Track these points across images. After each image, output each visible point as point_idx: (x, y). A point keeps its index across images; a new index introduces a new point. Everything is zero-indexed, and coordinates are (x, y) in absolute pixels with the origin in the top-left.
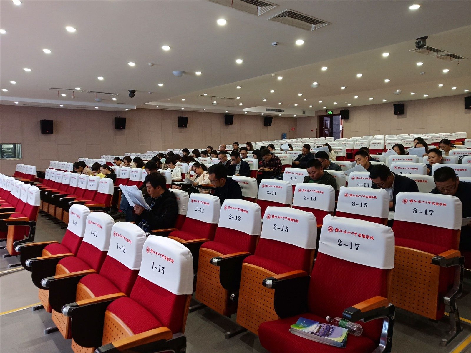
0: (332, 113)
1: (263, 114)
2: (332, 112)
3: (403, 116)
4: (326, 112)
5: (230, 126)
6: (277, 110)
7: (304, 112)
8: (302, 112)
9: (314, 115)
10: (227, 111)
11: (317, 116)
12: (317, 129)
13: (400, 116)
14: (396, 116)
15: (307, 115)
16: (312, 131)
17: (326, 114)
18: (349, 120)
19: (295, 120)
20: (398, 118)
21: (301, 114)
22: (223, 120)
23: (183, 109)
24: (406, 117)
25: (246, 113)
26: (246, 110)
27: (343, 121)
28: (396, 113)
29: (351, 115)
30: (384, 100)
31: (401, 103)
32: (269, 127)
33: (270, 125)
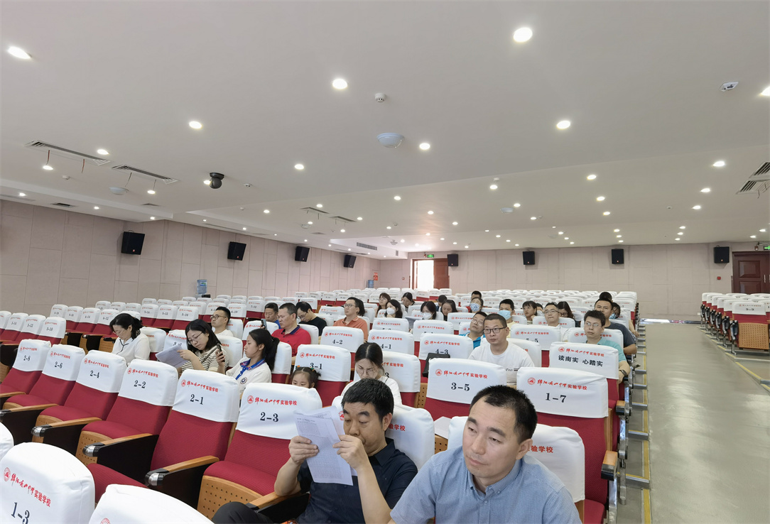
0: (434, 257)
1: (350, 250)
2: (433, 255)
3: (533, 266)
4: (425, 255)
5: (303, 262)
6: (369, 247)
7: (397, 253)
8: (395, 253)
9: (407, 258)
10: (306, 241)
11: (411, 259)
12: (410, 277)
13: (529, 267)
14: (525, 265)
16: (404, 279)
17: (424, 257)
18: (458, 268)
19: (380, 263)
20: (526, 269)
21: (393, 256)
22: (293, 253)
23: (244, 229)
24: (538, 269)
25: (330, 245)
26: (333, 243)
27: (449, 267)
28: (525, 263)
29: (461, 261)
30: (517, 245)
31: (531, 250)
32: (350, 269)
33: (352, 267)
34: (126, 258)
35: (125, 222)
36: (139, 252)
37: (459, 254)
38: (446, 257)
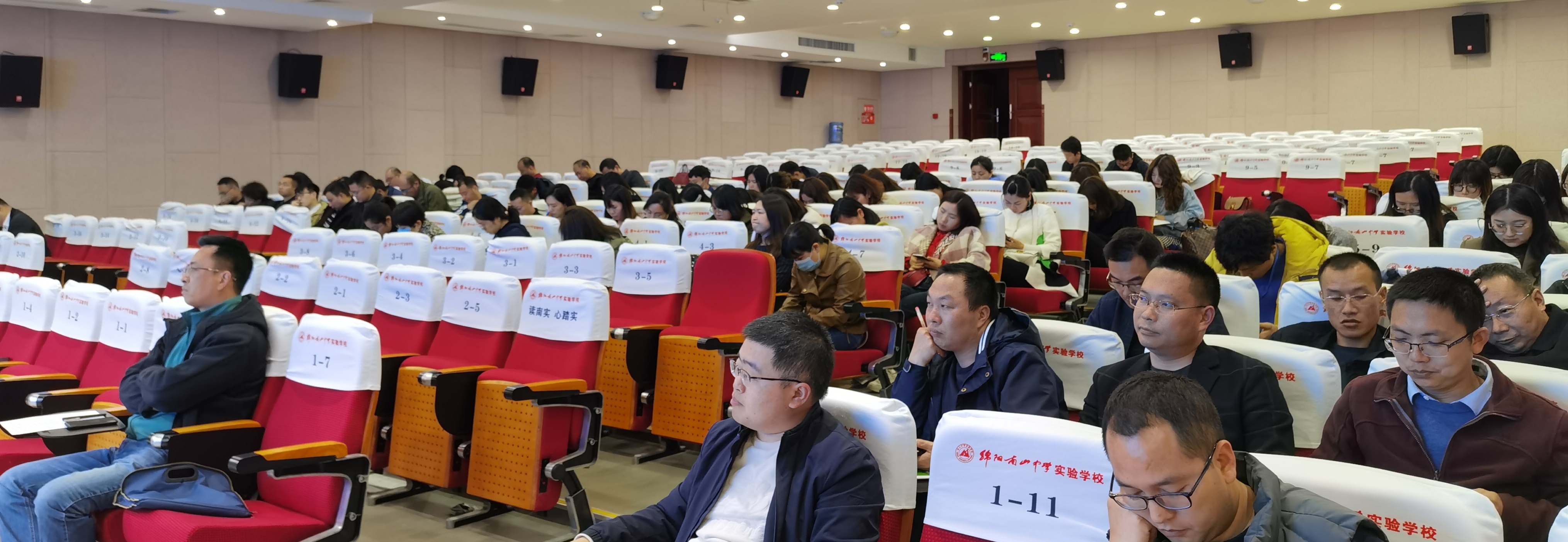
0: (1006, 59)
1: (785, 55)
2: (1006, 54)
3: (1248, 72)
4: (985, 55)
5: (675, 93)
6: (832, 45)
7: (912, 53)
8: (907, 54)
9: (942, 64)
10: (672, 42)
11: (953, 67)
12: (951, 111)
13: (1240, 73)
14: (1226, 70)
15: (922, 61)
16: (935, 116)
17: (984, 61)
18: (1064, 84)
19: (877, 78)
20: (1231, 78)
21: (902, 60)
22: (649, 73)
23: (528, 28)
24: (1259, 77)
25: (733, 48)
26: (736, 42)
27: (1045, 84)
28: (1225, 64)
29: (1072, 67)
30: (1196, 20)
31: (1242, 31)
32: (796, 100)
33: (801, 95)
34: (290, 108)
35: (281, 33)
36: (313, 92)
37: (1065, 47)
38: (1034, 58)
